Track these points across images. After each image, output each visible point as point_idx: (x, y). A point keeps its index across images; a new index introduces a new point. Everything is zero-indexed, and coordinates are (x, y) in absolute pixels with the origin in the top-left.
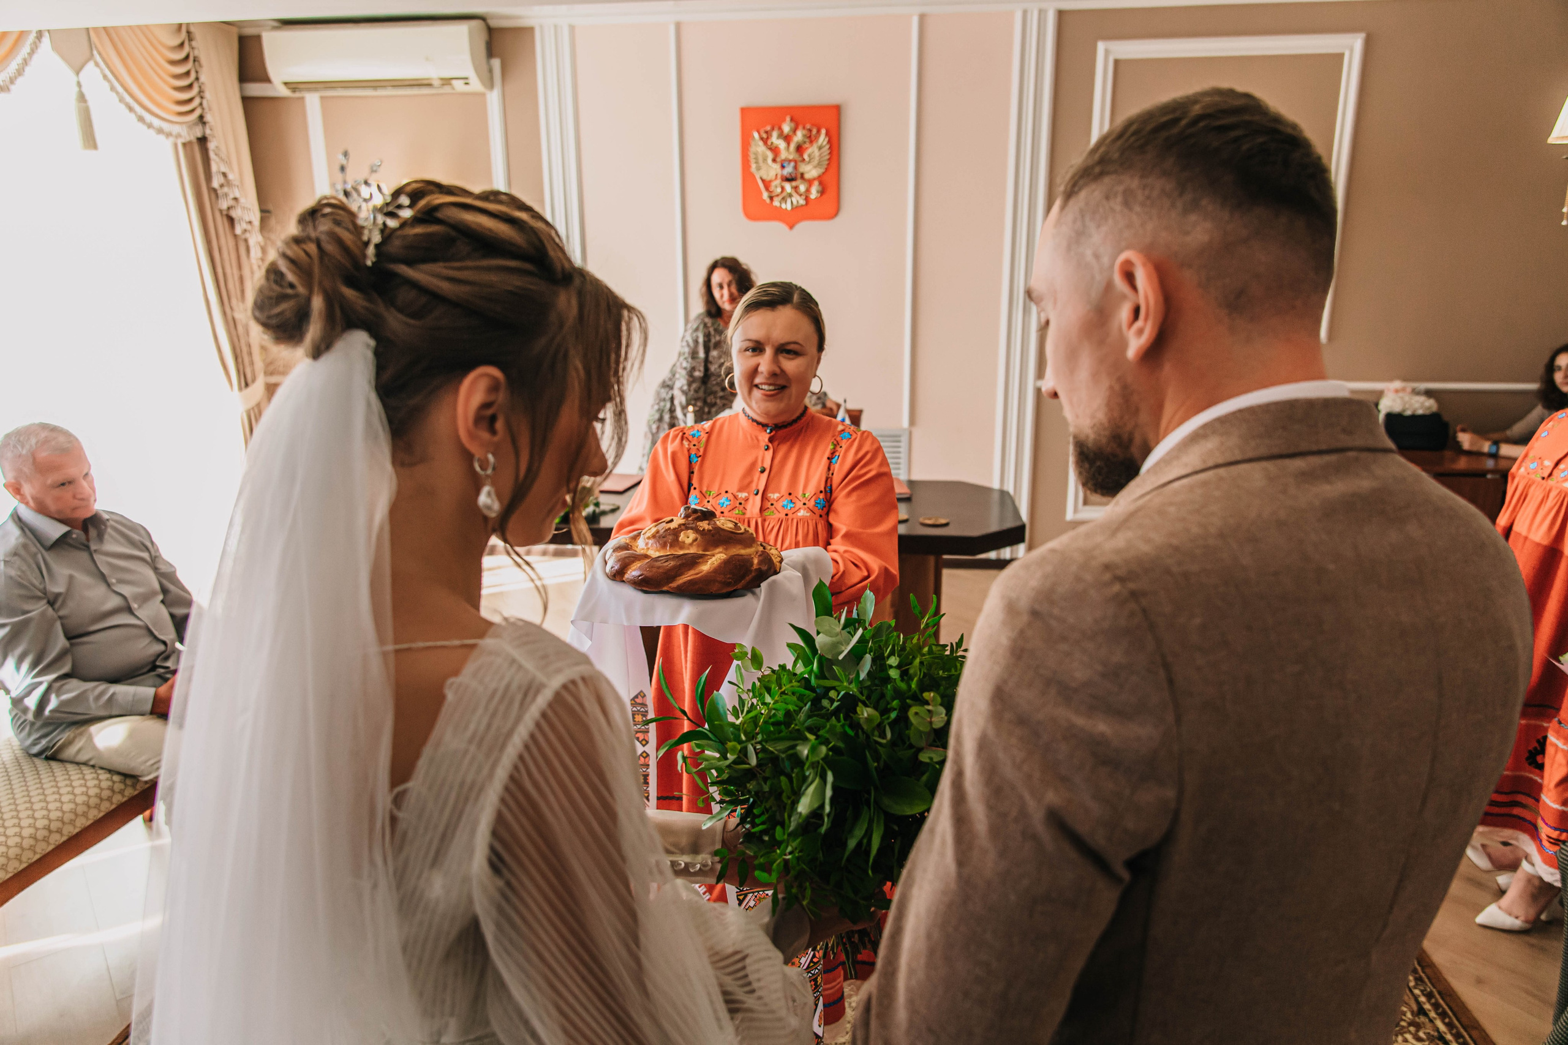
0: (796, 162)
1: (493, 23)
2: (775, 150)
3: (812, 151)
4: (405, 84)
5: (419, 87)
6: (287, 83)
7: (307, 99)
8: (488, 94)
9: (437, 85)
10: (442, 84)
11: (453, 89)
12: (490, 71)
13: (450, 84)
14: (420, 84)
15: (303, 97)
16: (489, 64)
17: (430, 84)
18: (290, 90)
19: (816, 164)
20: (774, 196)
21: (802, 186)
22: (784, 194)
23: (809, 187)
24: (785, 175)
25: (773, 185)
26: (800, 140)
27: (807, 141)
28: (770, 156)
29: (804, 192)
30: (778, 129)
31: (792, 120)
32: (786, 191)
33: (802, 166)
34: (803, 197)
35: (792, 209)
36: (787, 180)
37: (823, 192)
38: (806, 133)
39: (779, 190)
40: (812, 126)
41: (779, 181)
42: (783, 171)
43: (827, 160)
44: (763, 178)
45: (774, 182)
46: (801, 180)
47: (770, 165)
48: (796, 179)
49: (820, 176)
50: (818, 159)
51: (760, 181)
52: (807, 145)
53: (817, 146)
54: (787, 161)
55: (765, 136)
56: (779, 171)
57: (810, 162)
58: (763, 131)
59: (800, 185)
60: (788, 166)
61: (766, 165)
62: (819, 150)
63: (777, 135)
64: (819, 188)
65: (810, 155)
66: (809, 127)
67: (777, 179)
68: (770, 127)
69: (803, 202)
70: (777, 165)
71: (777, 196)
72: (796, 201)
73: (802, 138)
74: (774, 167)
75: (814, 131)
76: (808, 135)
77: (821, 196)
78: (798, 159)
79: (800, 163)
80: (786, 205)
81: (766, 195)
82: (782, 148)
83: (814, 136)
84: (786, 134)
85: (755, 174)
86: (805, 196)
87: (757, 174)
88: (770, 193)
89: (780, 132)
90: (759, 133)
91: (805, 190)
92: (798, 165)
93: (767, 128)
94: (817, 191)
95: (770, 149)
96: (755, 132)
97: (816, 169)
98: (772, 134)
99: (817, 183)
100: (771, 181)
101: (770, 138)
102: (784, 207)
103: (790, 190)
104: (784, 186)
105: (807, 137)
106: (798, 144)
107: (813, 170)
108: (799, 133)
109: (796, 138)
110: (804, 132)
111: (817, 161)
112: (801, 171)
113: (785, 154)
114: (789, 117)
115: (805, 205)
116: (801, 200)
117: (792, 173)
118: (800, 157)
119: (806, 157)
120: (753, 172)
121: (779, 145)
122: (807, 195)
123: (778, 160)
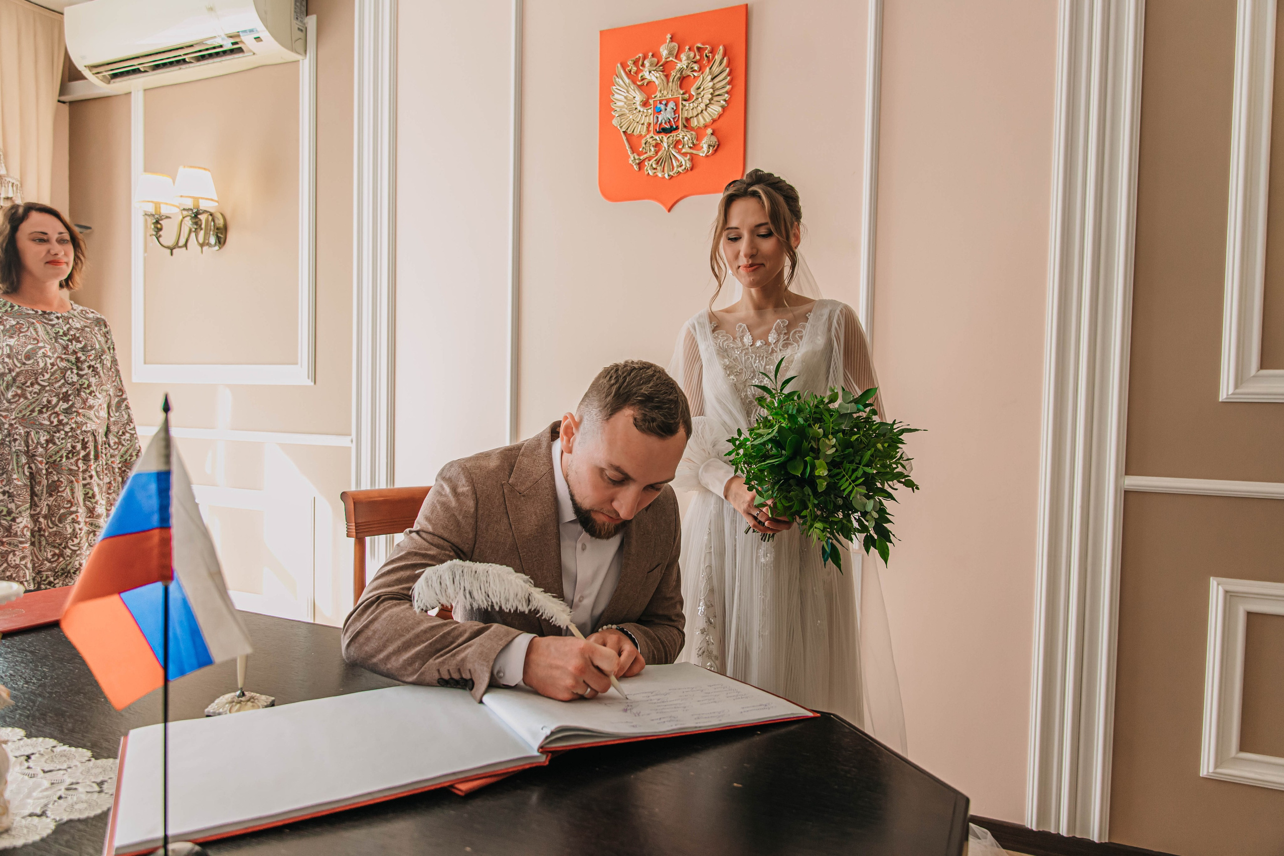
0: (676, 102)
3: (705, 82)
4: (200, 51)
5: (217, 54)
6: (92, 67)
7: (133, 94)
8: (301, 61)
9: (228, 45)
10: (233, 44)
11: (254, 54)
12: (303, 30)
13: (242, 42)
14: (214, 48)
15: (130, 93)
16: (301, 22)
17: (221, 46)
18: (102, 80)
19: (708, 102)
20: (644, 160)
21: (686, 138)
22: (659, 154)
23: (697, 140)
24: (661, 124)
25: (643, 141)
26: (685, 67)
27: (696, 67)
28: (639, 97)
29: (690, 148)
30: (653, 56)
31: (672, 39)
32: (663, 149)
33: (687, 108)
34: (688, 157)
35: (671, 177)
36: (664, 131)
37: (718, 146)
38: (695, 56)
39: (653, 149)
40: (703, 45)
41: (652, 134)
42: (658, 118)
43: (727, 92)
44: (629, 132)
45: (645, 136)
46: (685, 130)
47: (640, 111)
48: (677, 128)
49: (714, 121)
50: (712, 94)
51: (624, 138)
52: (696, 74)
53: (710, 73)
54: (664, 102)
55: (635, 69)
56: (651, 119)
57: (700, 99)
58: (630, 63)
59: (683, 138)
60: (666, 109)
61: (635, 112)
62: (712, 79)
63: (651, 65)
64: (714, 139)
65: (699, 88)
66: (699, 45)
67: (648, 131)
68: (641, 55)
69: (689, 165)
70: (650, 111)
71: (649, 159)
72: (678, 164)
73: (689, 64)
74: (645, 114)
75: (707, 51)
76: (698, 57)
77: (716, 151)
78: (680, 96)
79: (684, 103)
80: (663, 171)
81: (633, 159)
82: (657, 83)
83: (706, 58)
84: (664, 60)
85: (619, 127)
86: (691, 154)
87: (621, 127)
88: (639, 155)
89: (655, 60)
90: (624, 66)
91: (691, 146)
92: (681, 106)
93: (637, 57)
94: (709, 146)
95: (640, 87)
96: (619, 65)
97: (709, 109)
98: (643, 65)
99: (709, 131)
100: (640, 136)
101: (642, 71)
102: (660, 175)
103: (669, 146)
104: (659, 142)
105: (695, 62)
106: (681, 74)
107: (704, 111)
108: (683, 57)
109: (679, 66)
110: (692, 55)
111: (710, 96)
112: (686, 115)
113: (662, 92)
114: (669, 36)
115: (692, 169)
116: (685, 161)
117: (672, 120)
118: (683, 94)
119: (693, 93)
120: (615, 125)
121: (654, 79)
122: (694, 152)
123: (651, 101)
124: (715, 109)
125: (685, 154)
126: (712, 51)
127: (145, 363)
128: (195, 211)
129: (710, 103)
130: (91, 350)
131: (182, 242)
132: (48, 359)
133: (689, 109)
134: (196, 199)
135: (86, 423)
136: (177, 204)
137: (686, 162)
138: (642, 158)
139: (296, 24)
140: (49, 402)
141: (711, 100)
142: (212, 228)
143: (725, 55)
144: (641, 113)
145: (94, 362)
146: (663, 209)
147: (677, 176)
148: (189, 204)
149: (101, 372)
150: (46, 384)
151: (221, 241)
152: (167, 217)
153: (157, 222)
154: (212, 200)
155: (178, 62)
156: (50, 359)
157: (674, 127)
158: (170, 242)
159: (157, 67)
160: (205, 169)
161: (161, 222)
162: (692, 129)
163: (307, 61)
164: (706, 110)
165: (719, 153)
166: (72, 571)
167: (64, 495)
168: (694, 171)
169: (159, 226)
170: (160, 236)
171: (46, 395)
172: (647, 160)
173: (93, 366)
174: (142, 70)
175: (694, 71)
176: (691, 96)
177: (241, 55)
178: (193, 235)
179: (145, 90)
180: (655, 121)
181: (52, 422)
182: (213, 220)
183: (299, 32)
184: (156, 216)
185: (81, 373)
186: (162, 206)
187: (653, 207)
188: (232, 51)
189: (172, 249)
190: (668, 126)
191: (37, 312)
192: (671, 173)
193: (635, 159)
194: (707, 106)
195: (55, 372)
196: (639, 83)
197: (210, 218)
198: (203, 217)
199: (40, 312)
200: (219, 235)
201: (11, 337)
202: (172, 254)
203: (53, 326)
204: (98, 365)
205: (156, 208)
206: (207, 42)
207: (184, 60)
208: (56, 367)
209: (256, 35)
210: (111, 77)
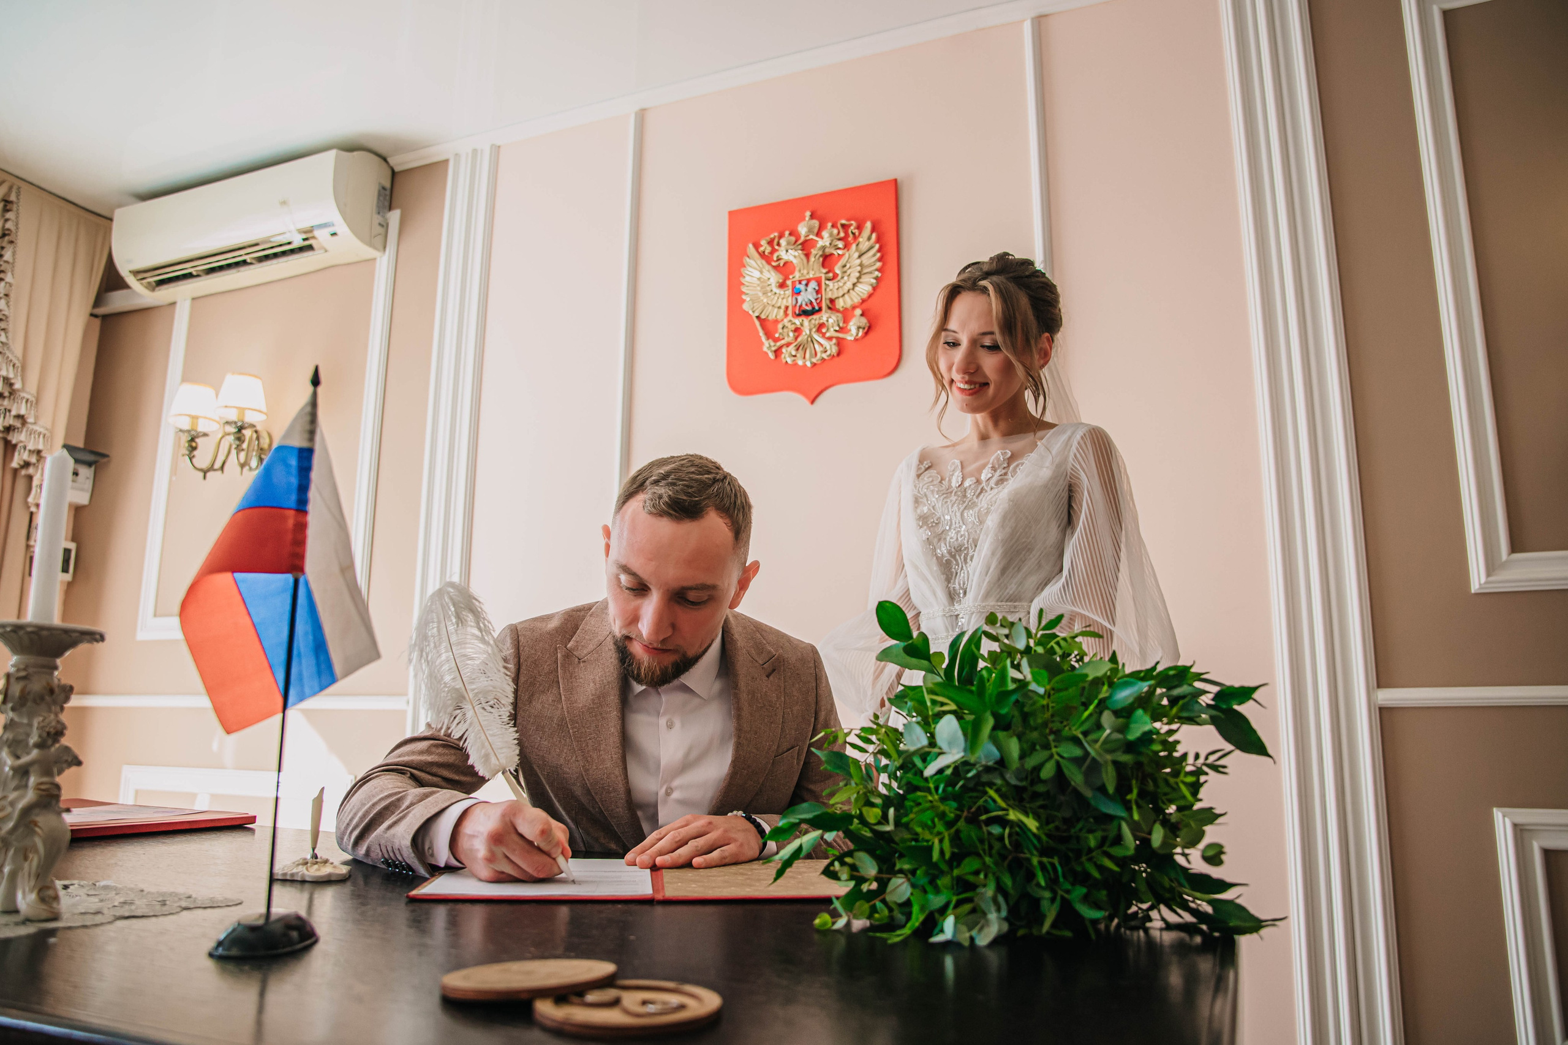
0: (819, 281)
1: (400, 162)
2: (784, 269)
3: (851, 259)
4: (264, 250)
5: (284, 253)
6: (135, 273)
7: (178, 304)
8: (378, 260)
9: (298, 242)
10: (304, 240)
11: (326, 251)
12: (385, 226)
13: (314, 237)
14: (281, 245)
15: (174, 304)
16: (383, 217)
17: (289, 243)
18: (146, 287)
19: (855, 280)
20: (781, 347)
21: (831, 321)
22: (799, 339)
23: (844, 322)
24: (801, 306)
25: (780, 326)
26: (828, 244)
27: (841, 244)
28: (774, 278)
29: (836, 331)
30: (790, 234)
31: (812, 217)
32: (804, 333)
33: (831, 287)
34: (834, 341)
35: (814, 365)
36: (805, 313)
37: (870, 328)
38: (839, 233)
39: (791, 334)
40: (848, 220)
41: (790, 317)
42: (797, 299)
43: (877, 270)
44: (763, 316)
45: (782, 320)
46: (829, 311)
47: (776, 293)
48: (820, 309)
49: (863, 301)
50: (859, 272)
51: (757, 323)
52: (840, 252)
53: (857, 250)
54: (804, 283)
55: (768, 249)
56: (790, 302)
57: (846, 278)
58: (763, 242)
59: (827, 321)
60: (806, 290)
61: (769, 294)
62: (860, 257)
63: (788, 243)
64: (864, 321)
65: (844, 266)
66: (844, 222)
67: (786, 315)
68: (776, 234)
69: (835, 350)
70: (787, 292)
71: (788, 345)
72: (822, 349)
73: (832, 241)
74: (782, 296)
75: (852, 228)
76: (842, 235)
77: (866, 333)
78: (823, 276)
79: (827, 282)
80: (804, 358)
81: (768, 346)
82: (795, 261)
83: (851, 235)
84: (802, 239)
85: (751, 312)
86: (838, 338)
87: (753, 312)
88: (776, 340)
89: (793, 239)
90: (757, 246)
91: (837, 329)
92: (823, 286)
93: (772, 236)
94: (859, 328)
95: (776, 268)
96: (751, 246)
97: (856, 289)
98: (779, 244)
99: (858, 312)
100: (776, 322)
101: (777, 250)
102: (800, 363)
103: (810, 330)
104: (799, 326)
105: (840, 239)
106: (824, 251)
107: (851, 291)
108: (825, 234)
109: (820, 243)
110: (835, 231)
111: (858, 275)
112: (830, 295)
113: (802, 272)
114: (808, 214)
115: (839, 354)
116: (831, 346)
117: (814, 301)
118: (827, 273)
119: (838, 271)
120: (747, 310)
121: (791, 259)
122: (841, 335)
123: (789, 283)
124: (864, 289)
125: (830, 339)
126: (860, 228)
127: (155, 615)
128: (239, 424)
129: (858, 282)
131: (218, 465)
133: (832, 289)
134: (242, 410)
136: (217, 419)
137: (832, 348)
138: (779, 344)
139: (377, 219)
141: (859, 278)
142: (256, 448)
143: (873, 230)
144: (777, 295)
146: (803, 401)
147: (820, 364)
148: (233, 416)
152: (205, 435)
153: (193, 440)
154: (260, 411)
155: (237, 264)
157: (817, 308)
158: (205, 465)
159: (211, 271)
160: (256, 376)
161: (196, 440)
162: (838, 311)
163: (385, 259)
164: (853, 289)
165: (871, 335)
168: (842, 357)
169: (194, 444)
170: (194, 456)
172: (785, 347)
174: (195, 273)
175: (839, 249)
176: (835, 276)
177: (310, 253)
178: (234, 452)
179: (193, 299)
180: (794, 303)
182: (258, 438)
183: (379, 227)
184: (193, 433)
186: (201, 421)
187: (793, 400)
188: (301, 249)
189: (205, 472)
190: (809, 308)
192: (814, 360)
193: (770, 346)
194: (854, 285)
196: (774, 264)
197: (255, 436)
198: (247, 433)
202: (205, 478)
205: (193, 424)
206: (272, 240)
207: (245, 263)
209: (332, 230)
210: (154, 284)
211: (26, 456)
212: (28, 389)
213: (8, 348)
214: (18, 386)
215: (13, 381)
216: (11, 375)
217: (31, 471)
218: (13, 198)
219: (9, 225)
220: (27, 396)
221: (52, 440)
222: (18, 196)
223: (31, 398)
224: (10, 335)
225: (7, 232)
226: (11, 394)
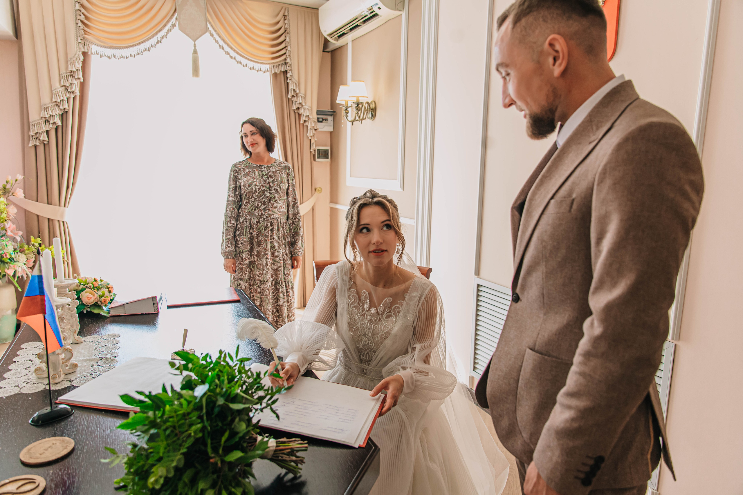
4: (361, 20)
5: (368, 19)
6: (329, 36)
7: (348, 44)
8: (402, 14)
9: (370, 14)
11: (381, 16)
13: (374, 11)
14: (365, 17)
15: (347, 44)
17: (367, 15)
18: (334, 40)
127: (351, 177)
128: (357, 103)
130: (276, 181)
132: (257, 187)
135: (273, 215)
140: (258, 205)
142: (369, 109)
145: (277, 187)
148: (355, 100)
149: (280, 192)
150: (256, 197)
151: (373, 116)
152: (350, 107)
153: (346, 109)
154: (364, 97)
156: (258, 186)
158: (352, 119)
159: (351, 30)
161: (348, 109)
163: (404, 14)
166: (266, 281)
167: (263, 246)
169: (347, 111)
170: (348, 116)
171: (257, 202)
173: (276, 189)
174: (346, 32)
177: (377, 18)
178: (357, 115)
179: (352, 41)
181: (259, 214)
182: (369, 106)
184: (345, 107)
185: (271, 192)
188: (373, 16)
189: (353, 122)
191: (257, 165)
195: (260, 191)
197: (367, 105)
199: (258, 166)
200: (373, 113)
201: (245, 177)
202: (353, 125)
203: (262, 171)
204: (278, 188)
205: (346, 103)
206: (361, 15)
207: (357, 26)
208: (260, 190)
209: (378, 6)
210: (338, 38)
211: (304, 119)
212: (301, 92)
213: (293, 77)
214: (298, 92)
215: (296, 90)
216: (295, 88)
217: (307, 124)
218: (286, 14)
219: (286, 26)
220: (302, 95)
221: (312, 110)
222: (288, 13)
223: (303, 95)
224: (293, 71)
225: (286, 29)
226: (296, 95)
